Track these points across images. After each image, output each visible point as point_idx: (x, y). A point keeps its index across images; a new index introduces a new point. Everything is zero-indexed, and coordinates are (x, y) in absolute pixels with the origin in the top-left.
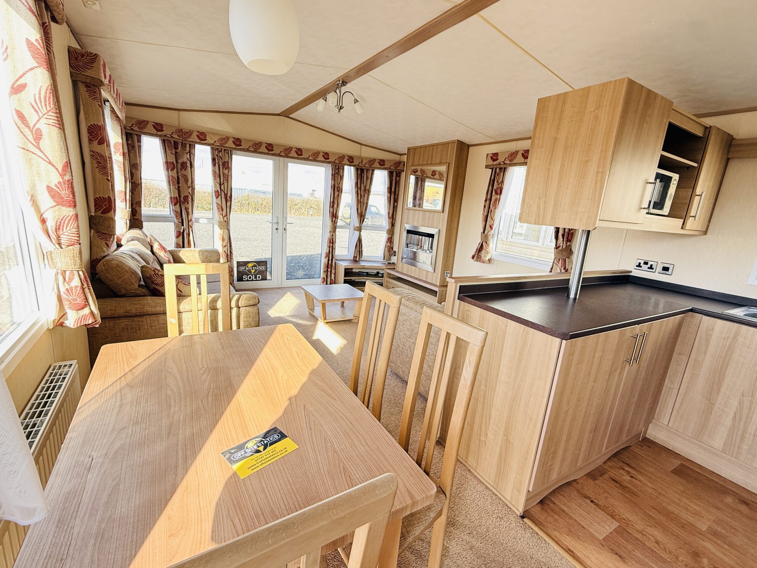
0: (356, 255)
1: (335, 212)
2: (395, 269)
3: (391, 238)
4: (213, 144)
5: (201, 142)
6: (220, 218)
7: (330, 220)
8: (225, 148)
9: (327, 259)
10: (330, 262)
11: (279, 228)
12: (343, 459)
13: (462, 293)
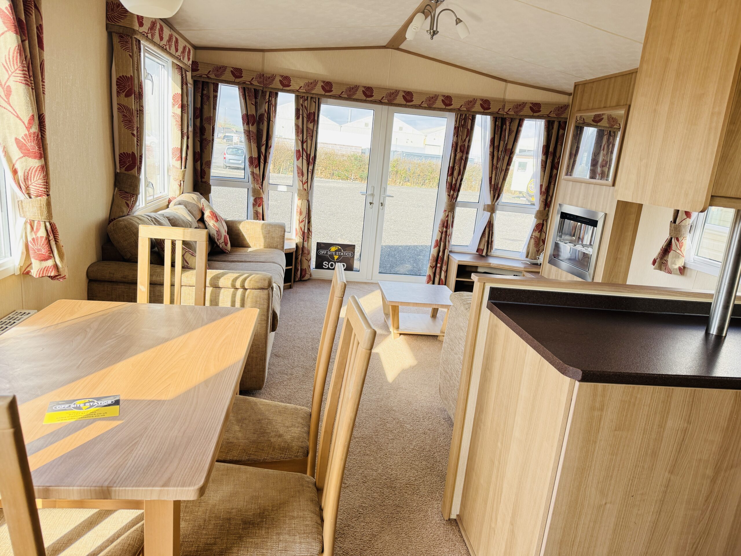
0: (481, 247)
1: (454, 182)
2: (538, 273)
3: (543, 224)
4: (298, 91)
5: (284, 88)
6: (299, 186)
7: (447, 194)
8: (312, 96)
9: (437, 248)
10: (440, 254)
11: (374, 202)
12: (145, 436)
13: (494, 300)
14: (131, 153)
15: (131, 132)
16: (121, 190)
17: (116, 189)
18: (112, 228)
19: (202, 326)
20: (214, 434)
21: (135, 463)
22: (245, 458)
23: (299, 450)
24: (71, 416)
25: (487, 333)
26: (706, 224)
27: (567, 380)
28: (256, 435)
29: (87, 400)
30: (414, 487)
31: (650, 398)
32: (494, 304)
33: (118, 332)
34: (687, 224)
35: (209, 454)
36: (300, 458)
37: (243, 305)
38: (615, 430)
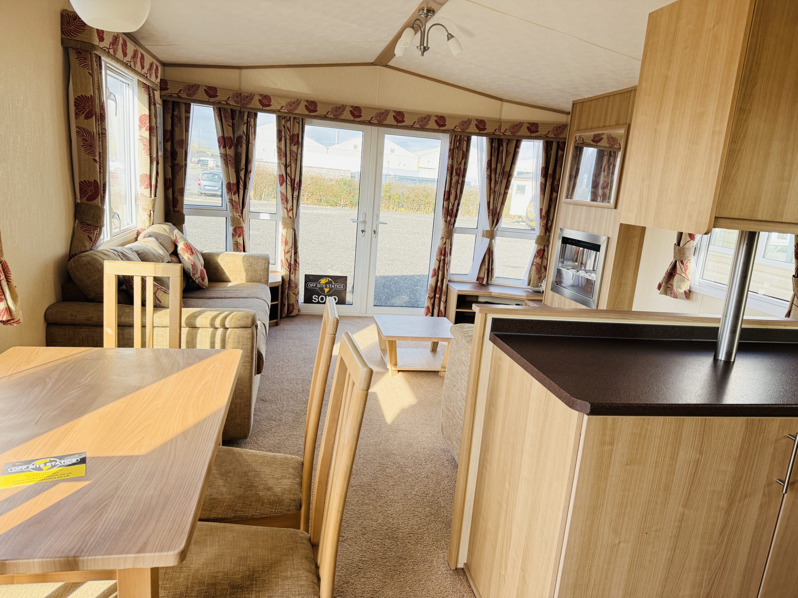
0: (482, 275)
2: (541, 301)
3: (544, 250)
4: (279, 111)
5: (264, 108)
6: (284, 214)
7: (443, 219)
8: (294, 116)
9: (435, 278)
10: (439, 284)
11: (366, 230)
12: (116, 496)
13: (496, 331)
14: (93, 181)
15: (92, 157)
16: (82, 223)
17: (77, 221)
18: (73, 265)
19: (177, 371)
20: (194, 491)
21: (105, 528)
22: (231, 514)
23: (290, 503)
24: (30, 478)
25: (491, 367)
26: (710, 246)
27: (575, 413)
28: (242, 489)
29: (48, 460)
30: (418, 536)
31: (661, 430)
32: (497, 335)
33: (82, 381)
34: (691, 246)
35: (190, 514)
36: (292, 512)
37: (223, 346)
38: (627, 464)
